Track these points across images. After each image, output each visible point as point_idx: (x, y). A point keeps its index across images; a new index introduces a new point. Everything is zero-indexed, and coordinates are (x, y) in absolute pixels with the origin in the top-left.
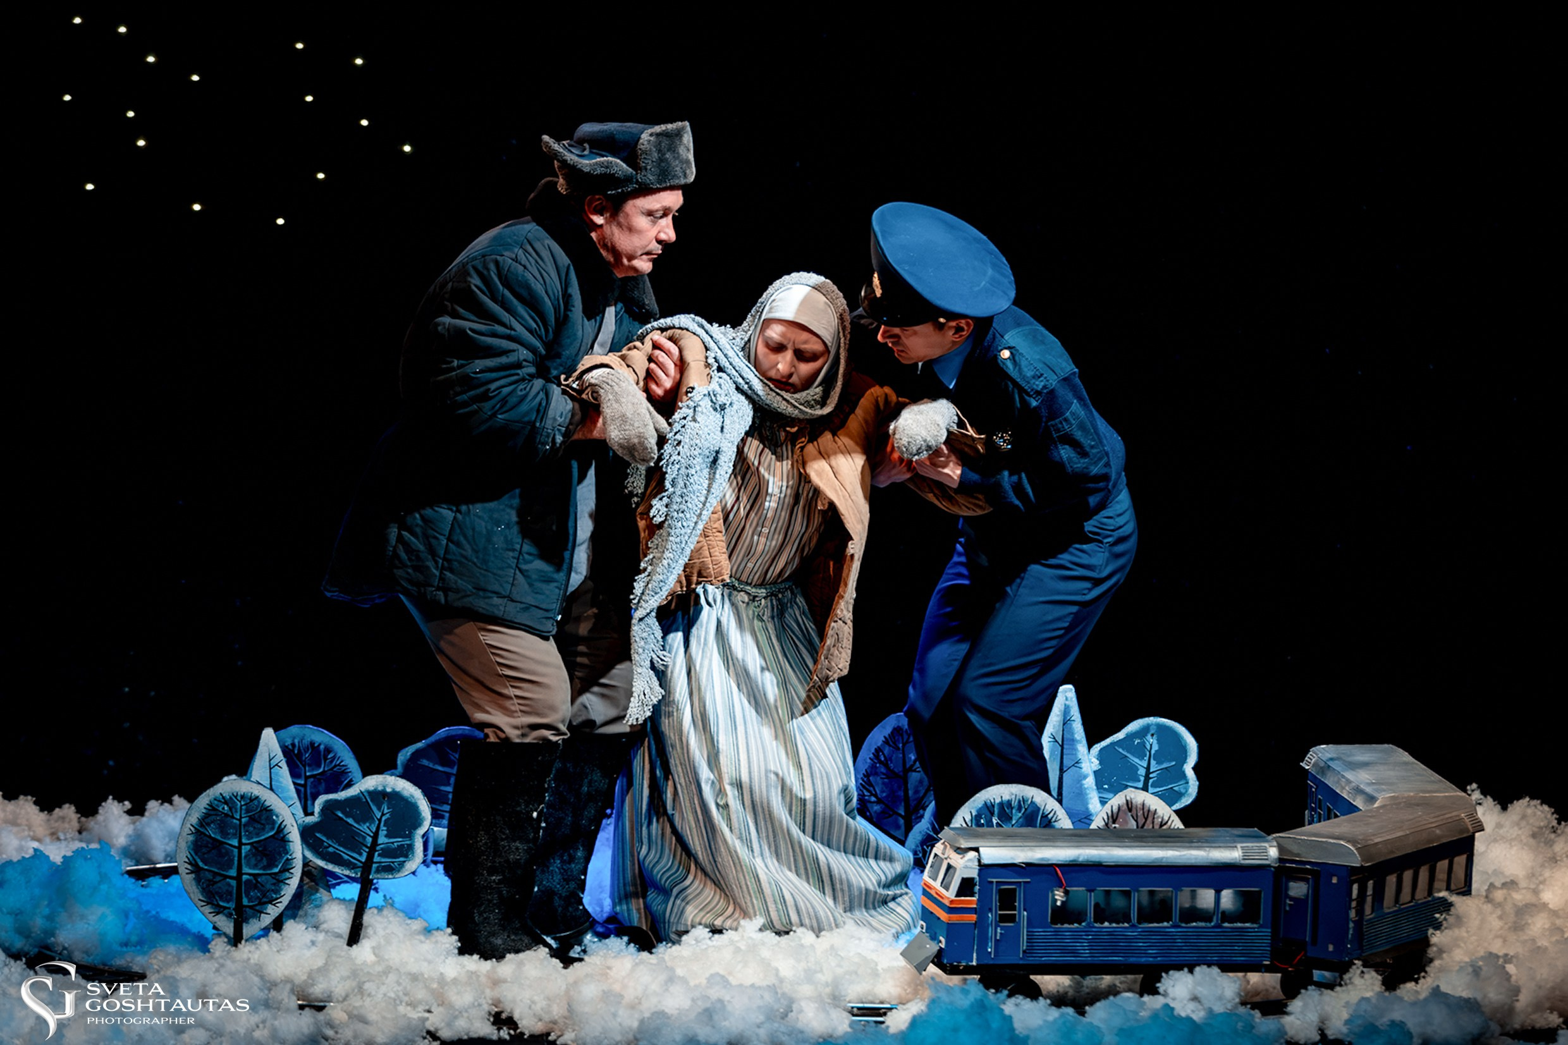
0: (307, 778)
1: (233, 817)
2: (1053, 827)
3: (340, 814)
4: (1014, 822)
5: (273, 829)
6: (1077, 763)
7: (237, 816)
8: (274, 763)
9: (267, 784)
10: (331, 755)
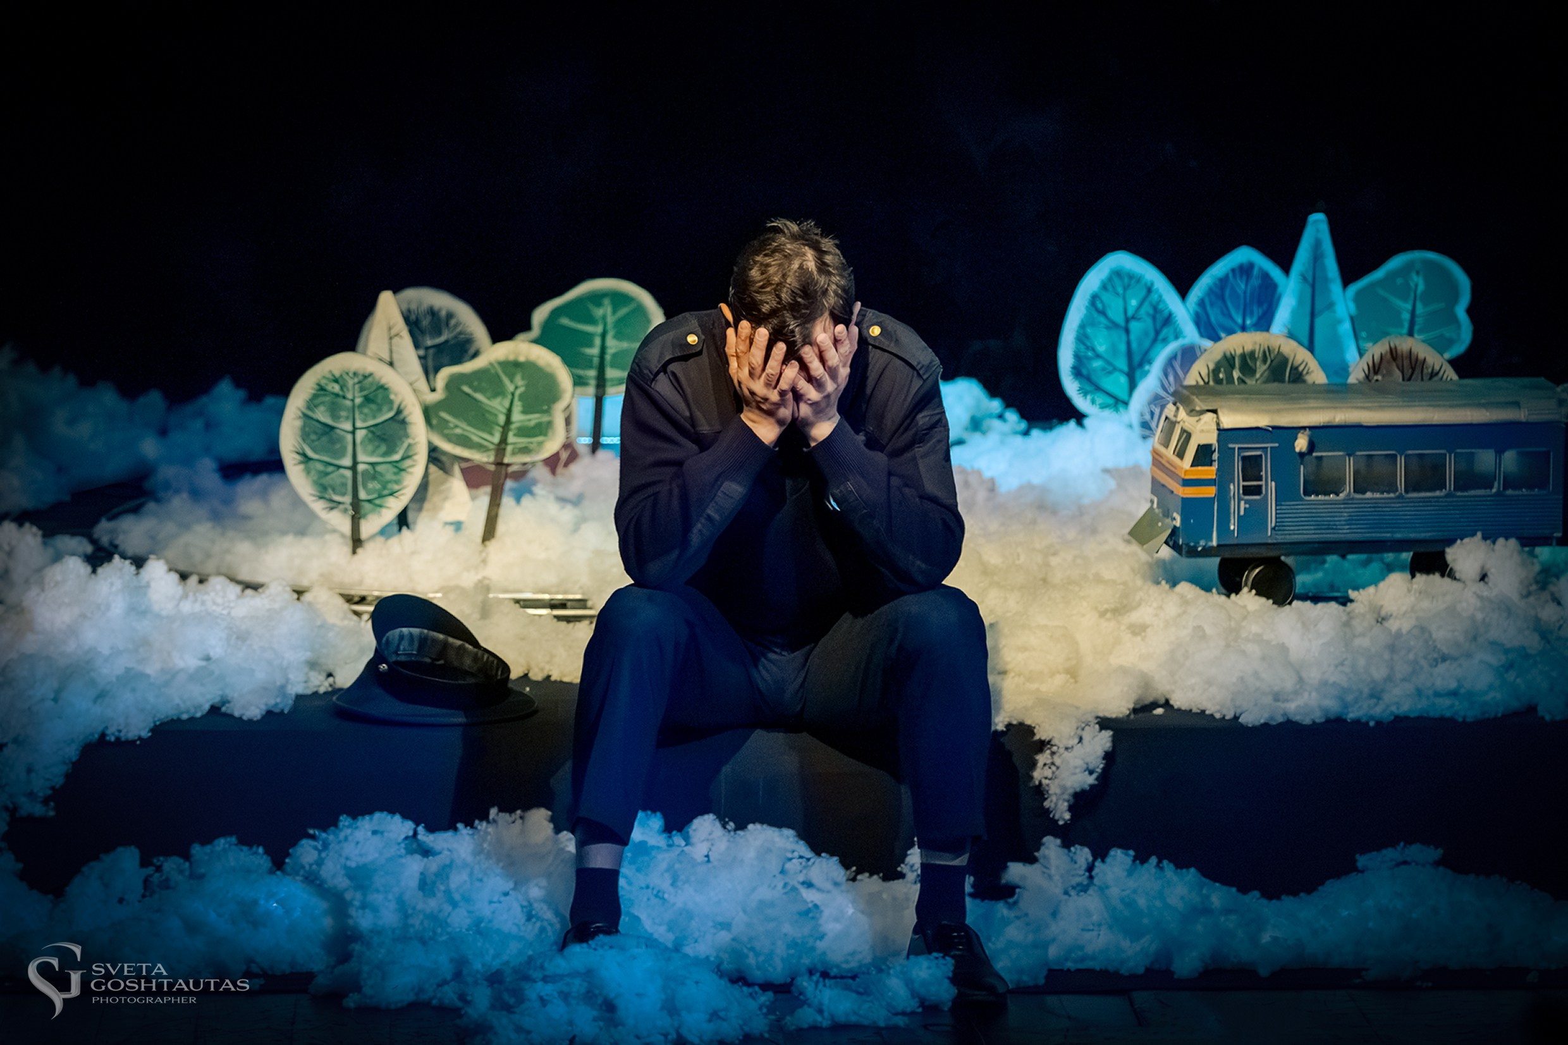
0: (427, 350)
1: (344, 397)
2: (1304, 381)
3: (466, 389)
4: (1258, 375)
5: (391, 409)
6: (1331, 306)
7: (350, 396)
8: (393, 332)
9: (386, 357)
10: (453, 322)
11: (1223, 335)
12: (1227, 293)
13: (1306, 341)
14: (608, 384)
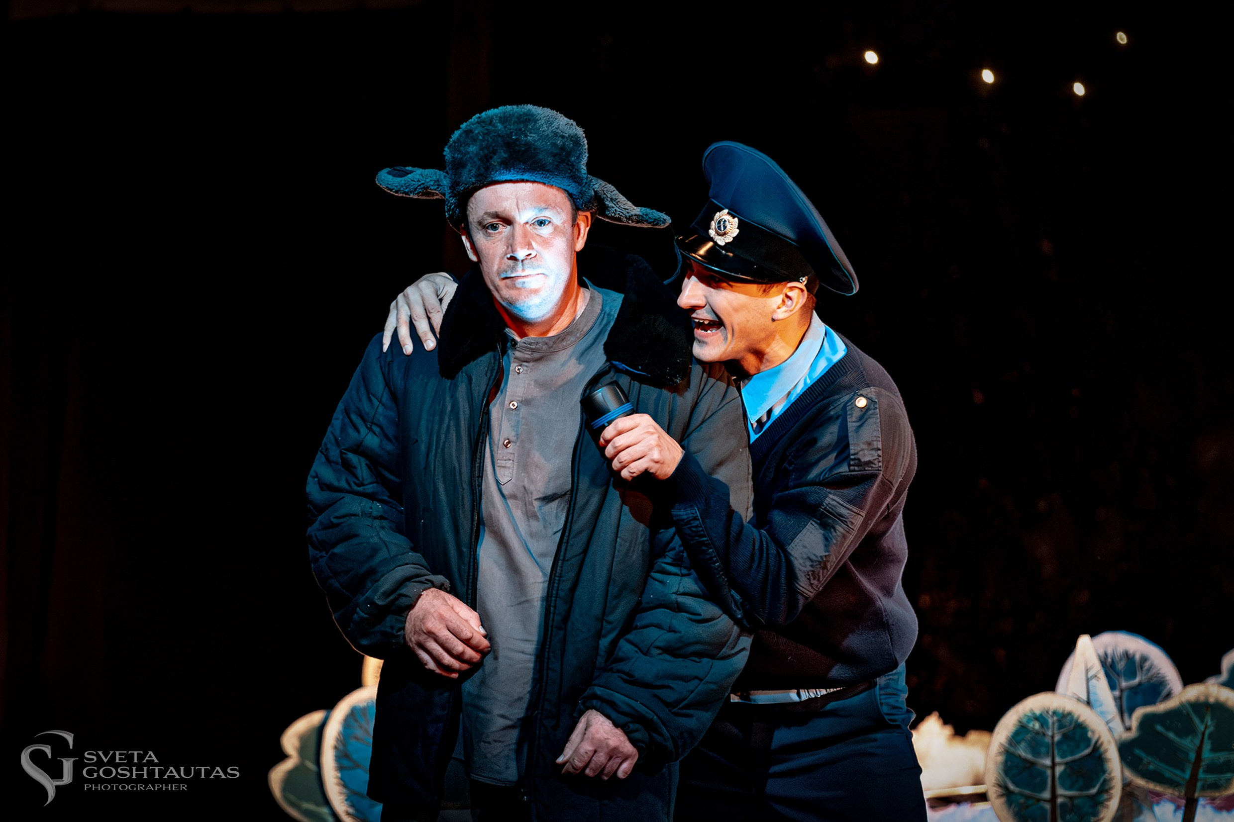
0: (1122, 691)
1: (1044, 734)
3: (1159, 728)
7: (1050, 733)
8: (1091, 674)
9: (1084, 697)
10: (1147, 665)
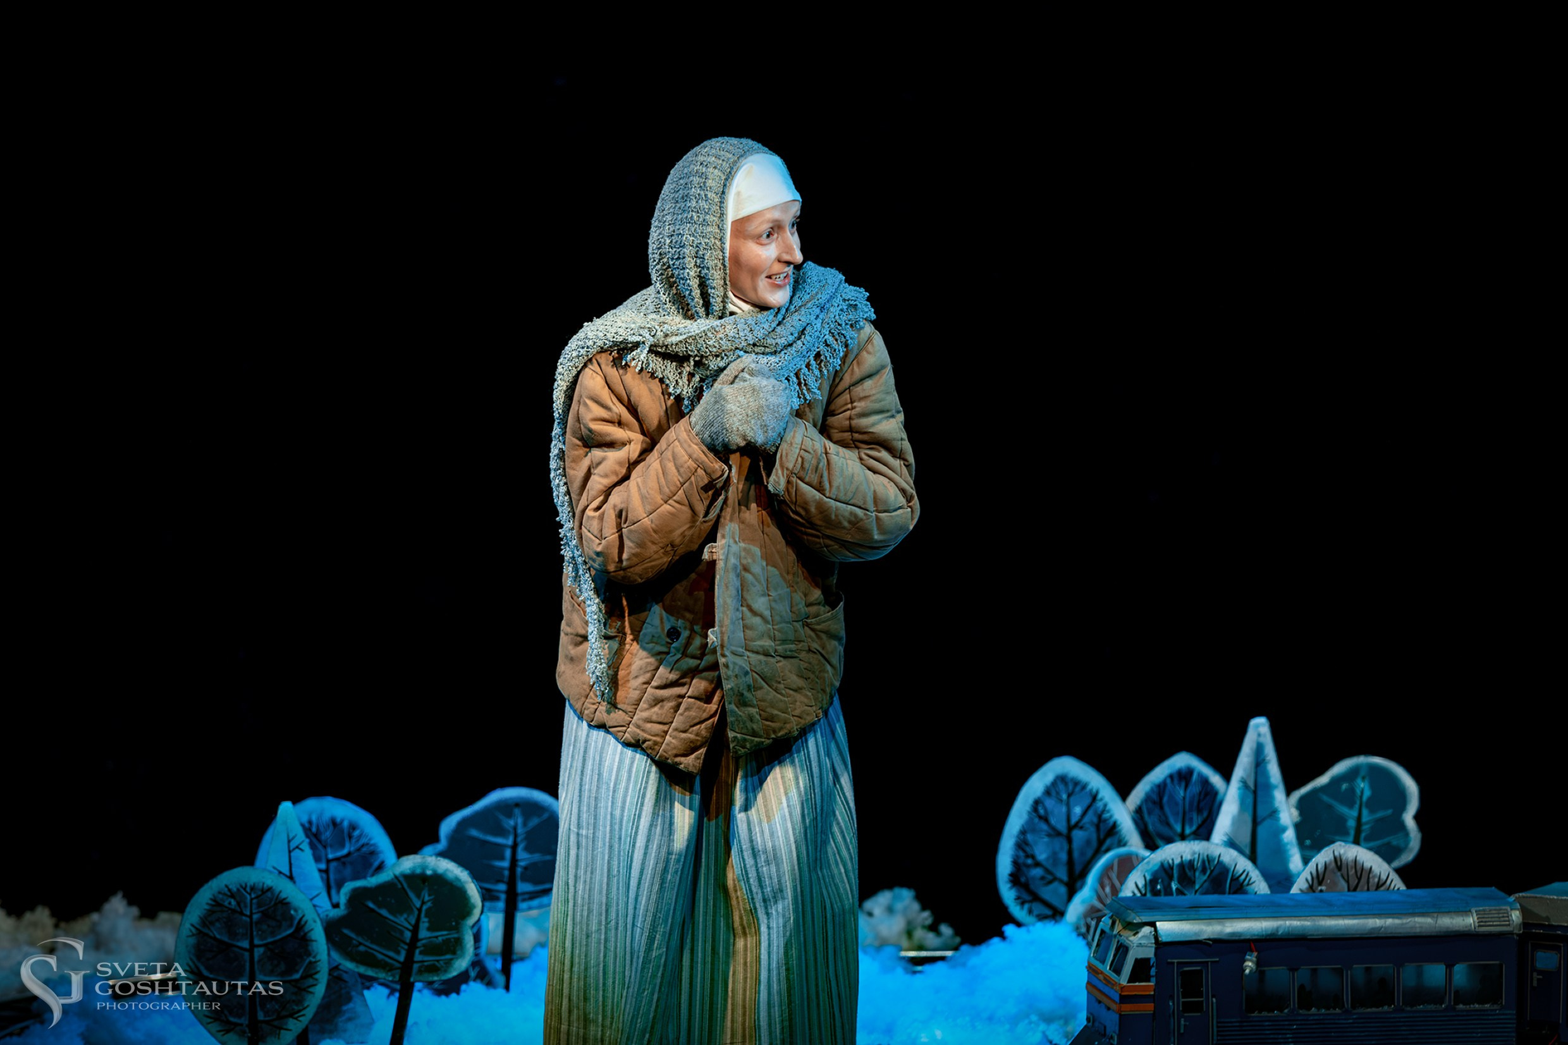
0: (328, 861)
1: (242, 913)
2: (1245, 893)
3: (371, 905)
4: (1197, 887)
5: (291, 926)
6: (1274, 813)
7: (247, 912)
8: (293, 844)
9: (286, 871)
10: (356, 833)
11: (1159, 842)
12: (1165, 799)
13: (1247, 851)
14: (520, 898)
